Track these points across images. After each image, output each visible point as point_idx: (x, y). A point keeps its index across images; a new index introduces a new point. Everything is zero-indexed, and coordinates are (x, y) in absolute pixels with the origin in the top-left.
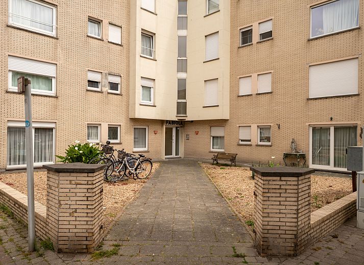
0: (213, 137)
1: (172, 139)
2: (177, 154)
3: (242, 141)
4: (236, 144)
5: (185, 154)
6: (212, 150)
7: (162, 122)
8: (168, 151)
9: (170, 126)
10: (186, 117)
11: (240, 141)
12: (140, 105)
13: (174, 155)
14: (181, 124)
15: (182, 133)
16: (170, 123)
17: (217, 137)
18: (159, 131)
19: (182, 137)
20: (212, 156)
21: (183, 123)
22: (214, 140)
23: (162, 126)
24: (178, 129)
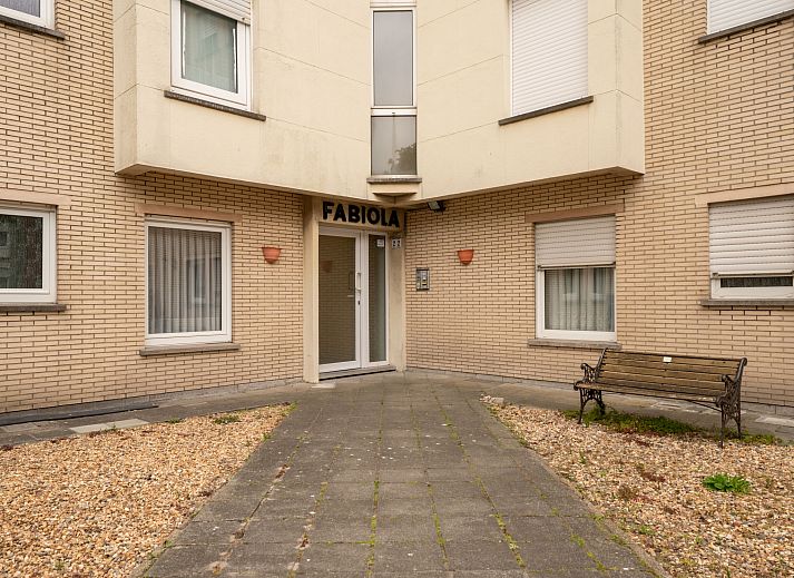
0: (548, 273)
1: (352, 290)
2: (376, 354)
3: (727, 282)
4: (693, 300)
5: (413, 352)
6: (543, 334)
7: (302, 205)
8: (335, 343)
9: (342, 228)
10: (417, 182)
11: (716, 286)
12: (169, 95)
13: (362, 360)
14: (394, 221)
15: (396, 263)
16: (340, 214)
17: (570, 273)
18: (289, 251)
19: (397, 279)
20: (572, 368)
21: (400, 219)
22: (554, 288)
23: (305, 225)
24: (380, 244)
